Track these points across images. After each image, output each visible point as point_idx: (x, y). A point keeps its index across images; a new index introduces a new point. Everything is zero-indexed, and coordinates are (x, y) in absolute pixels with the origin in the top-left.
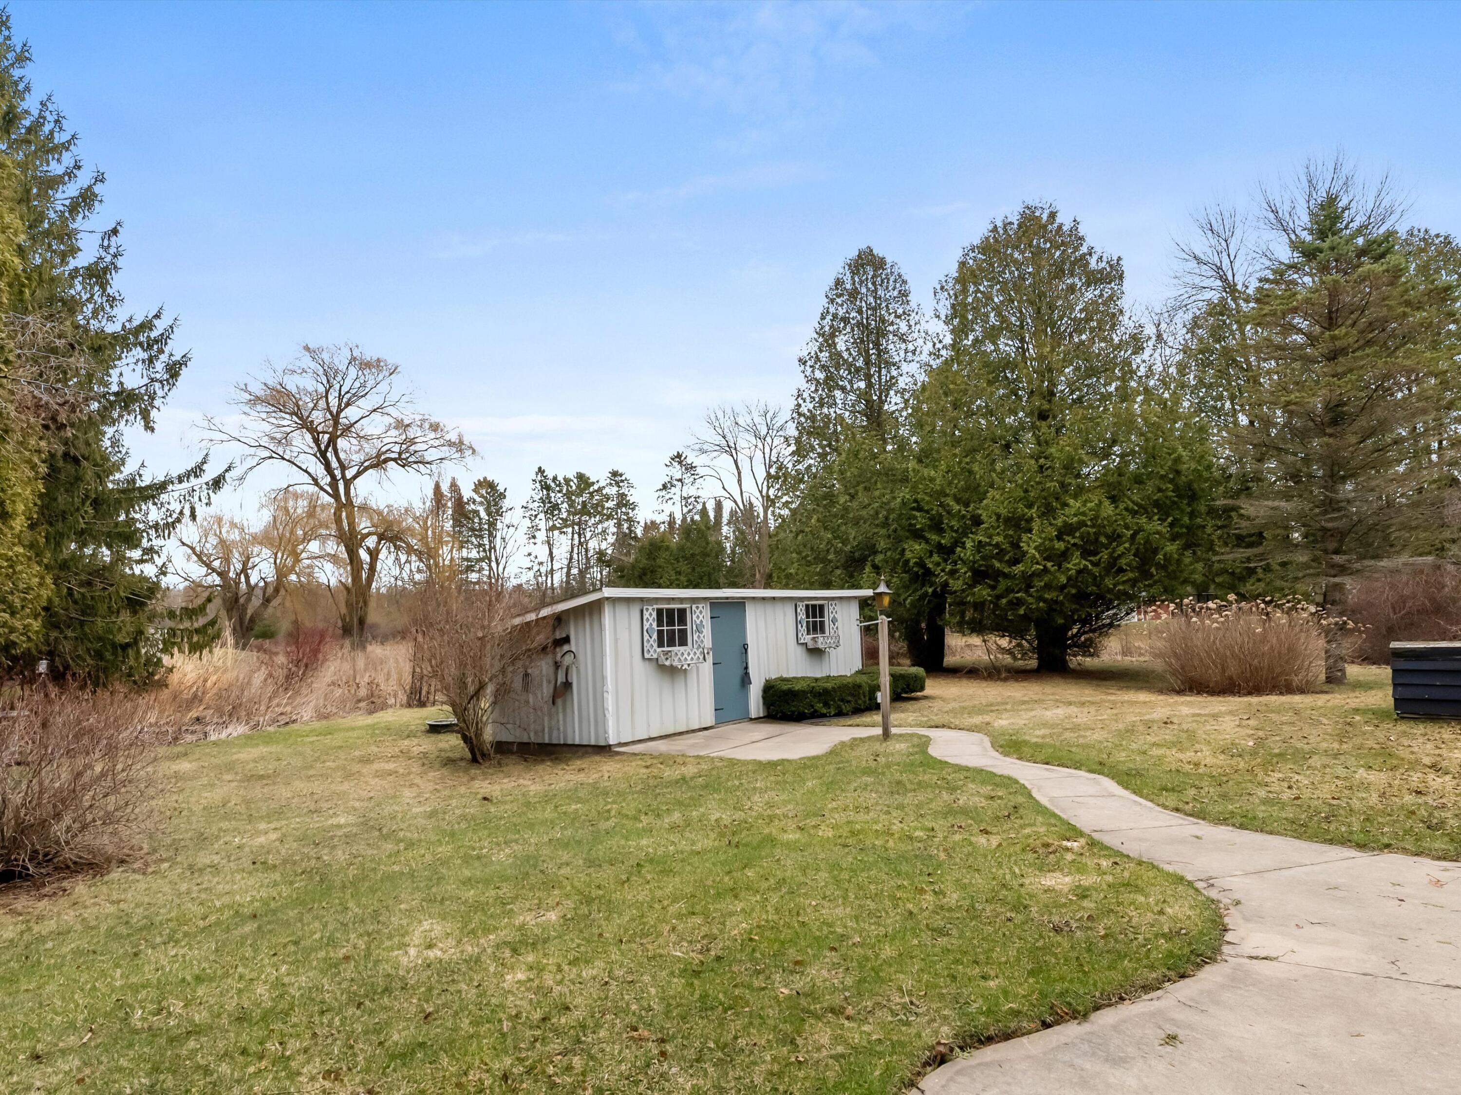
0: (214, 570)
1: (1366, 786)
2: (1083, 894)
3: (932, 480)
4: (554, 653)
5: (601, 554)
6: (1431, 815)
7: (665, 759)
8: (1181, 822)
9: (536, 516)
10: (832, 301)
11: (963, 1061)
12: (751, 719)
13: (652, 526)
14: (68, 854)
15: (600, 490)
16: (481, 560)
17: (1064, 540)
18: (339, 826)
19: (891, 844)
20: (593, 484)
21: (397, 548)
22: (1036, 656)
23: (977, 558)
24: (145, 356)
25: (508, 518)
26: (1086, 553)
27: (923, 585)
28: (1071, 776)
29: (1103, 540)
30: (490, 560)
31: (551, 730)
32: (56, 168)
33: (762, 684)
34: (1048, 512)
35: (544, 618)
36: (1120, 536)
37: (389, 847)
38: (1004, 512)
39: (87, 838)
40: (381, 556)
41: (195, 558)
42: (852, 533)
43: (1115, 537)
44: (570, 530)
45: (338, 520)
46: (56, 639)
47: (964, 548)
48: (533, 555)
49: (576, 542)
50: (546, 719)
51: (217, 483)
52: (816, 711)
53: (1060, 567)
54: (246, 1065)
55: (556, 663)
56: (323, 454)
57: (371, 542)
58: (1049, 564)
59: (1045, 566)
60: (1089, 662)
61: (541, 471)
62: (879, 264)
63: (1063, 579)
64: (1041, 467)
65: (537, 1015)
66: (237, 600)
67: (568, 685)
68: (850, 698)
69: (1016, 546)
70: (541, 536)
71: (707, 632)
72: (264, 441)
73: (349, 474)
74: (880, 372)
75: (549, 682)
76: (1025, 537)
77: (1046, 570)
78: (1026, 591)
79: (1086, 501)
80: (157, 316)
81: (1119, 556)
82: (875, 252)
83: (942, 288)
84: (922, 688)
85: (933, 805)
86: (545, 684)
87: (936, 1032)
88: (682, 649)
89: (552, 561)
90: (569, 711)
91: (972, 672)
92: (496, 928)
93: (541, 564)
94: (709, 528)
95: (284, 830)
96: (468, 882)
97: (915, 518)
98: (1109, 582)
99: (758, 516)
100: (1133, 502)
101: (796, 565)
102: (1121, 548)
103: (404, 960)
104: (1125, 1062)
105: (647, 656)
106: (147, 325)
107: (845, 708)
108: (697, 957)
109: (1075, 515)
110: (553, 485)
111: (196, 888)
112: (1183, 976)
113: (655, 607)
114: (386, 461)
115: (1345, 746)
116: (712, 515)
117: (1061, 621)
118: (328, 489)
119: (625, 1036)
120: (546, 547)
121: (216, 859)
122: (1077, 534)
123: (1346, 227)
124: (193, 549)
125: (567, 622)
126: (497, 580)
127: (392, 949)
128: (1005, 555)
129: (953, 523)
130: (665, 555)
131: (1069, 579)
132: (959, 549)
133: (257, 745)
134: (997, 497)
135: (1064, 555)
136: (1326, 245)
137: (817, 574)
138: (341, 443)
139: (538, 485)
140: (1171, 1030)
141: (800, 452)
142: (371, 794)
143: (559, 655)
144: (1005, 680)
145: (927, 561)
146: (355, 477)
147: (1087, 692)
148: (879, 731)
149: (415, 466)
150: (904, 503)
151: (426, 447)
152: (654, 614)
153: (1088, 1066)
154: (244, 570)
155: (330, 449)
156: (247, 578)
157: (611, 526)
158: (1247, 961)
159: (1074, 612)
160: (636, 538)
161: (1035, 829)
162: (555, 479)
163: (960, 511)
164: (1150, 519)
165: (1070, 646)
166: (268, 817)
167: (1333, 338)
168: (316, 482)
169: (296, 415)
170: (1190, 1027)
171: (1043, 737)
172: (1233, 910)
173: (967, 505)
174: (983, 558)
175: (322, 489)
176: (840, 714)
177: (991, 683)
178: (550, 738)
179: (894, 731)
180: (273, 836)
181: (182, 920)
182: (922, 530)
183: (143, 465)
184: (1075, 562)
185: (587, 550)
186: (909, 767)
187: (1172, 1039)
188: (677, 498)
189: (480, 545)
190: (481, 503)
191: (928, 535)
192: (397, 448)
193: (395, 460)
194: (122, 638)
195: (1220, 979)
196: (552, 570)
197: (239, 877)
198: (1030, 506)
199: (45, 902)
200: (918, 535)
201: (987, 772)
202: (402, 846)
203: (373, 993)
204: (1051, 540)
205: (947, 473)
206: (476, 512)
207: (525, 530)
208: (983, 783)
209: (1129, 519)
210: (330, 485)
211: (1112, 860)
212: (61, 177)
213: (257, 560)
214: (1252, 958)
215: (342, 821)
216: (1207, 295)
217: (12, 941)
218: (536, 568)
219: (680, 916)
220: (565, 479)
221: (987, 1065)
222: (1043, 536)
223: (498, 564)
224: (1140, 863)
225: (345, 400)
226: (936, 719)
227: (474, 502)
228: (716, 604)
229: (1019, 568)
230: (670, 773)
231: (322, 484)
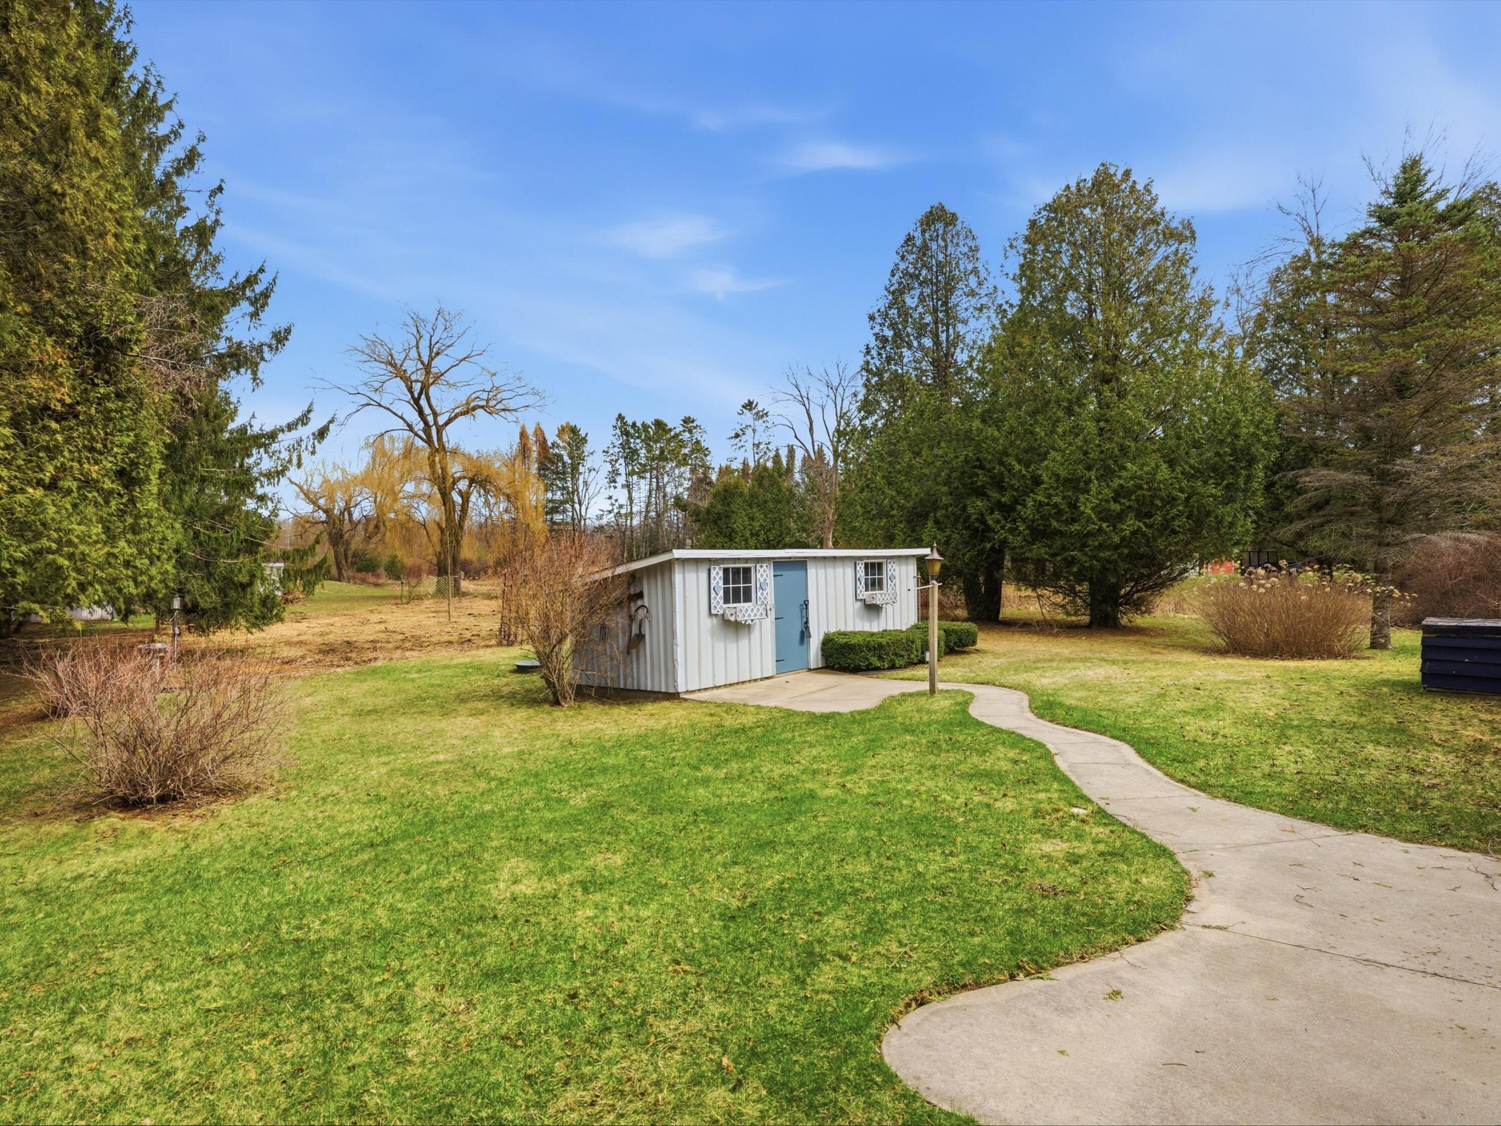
0: (319, 508)
1: (1368, 762)
2: (1074, 859)
3: (995, 440)
4: (629, 608)
5: (678, 499)
6: (1418, 795)
7: (729, 708)
8: (1184, 793)
9: (616, 461)
10: (903, 257)
11: (937, 1005)
12: (810, 670)
13: (725, 471)
14: (214, 781)
15: (677, 435)
16: (566, 502)
17: (1119, 502)
18: (438, 763)
19: (918, 804)
20: (671, 430)
21: (487, 492)
22: (1088, 612)
23: (1037, 517)
24: (252, 309)
25: (589, 462)
26: (1139, 516)
27: (982, 541)
28: (1095, 742)
29: (1159, 503)
30: (573, 502)
31: (625, 679)
32: (163, 129)
33: (821, 638)
34: (1107, 473)
35: (619, 575)
36: (1174, 499)
37: (482, 785)
38: (1063, 473)
39: (230, 769)
40: (473, 498)
41: (302, 496)
42: (915, 490)
43: (1172, 501)
44: (648, 475)
45: (432, 465)
46: (186, 578)
47: (1025, 506)
48: (614, 498)
49: (654, 485)
50: (622, 666)
51: (322, 434)
52: (870, 664)
53: (1115, 528)
54: (373, 975)
55: (630, 616)
56: (417, 401)
57: (463, 485)
58: (1104, 525)
59: (1100, 527)
60: (1140, 620)
61: (620, 418)
62: (951, 220)
63: (1116, 539)
64: (1101, 429)
65: (601, 947)
66: (342, 536)
67: (641, 637)
68: (903, 653)
69: (1073, 506)
70: (621, 480)
71: (770, 590)
72: (363, 389)
73: (442, 420)
74: (948, 330)
75: (624, 634)
76: (1082, 498)
77: (1100, 530)
78: (1081, 550)
79: (1143, 465)
80: (261, 270)
81: (1173, 518)
82: (946, 208)
83: (1011, 246)
84: (974, 643)
85: (961, 767)
86: (620, 635)
87: (920, 981)
88: (746, 605)
89: (631, 503)
90: (642, 659)
91: (1024, 626)
92: (570, 868)
93: (621, 506)
94: (780, 476)
95: (392, 765)
96: (549, 825)
97: (977, 475)
98: (1161, 543)
99: (828, 464)
100: (1190, 466)
101: (860, 519)
102: (1175, 511)
103: (495, 893)
104: (1071, 1012)
105: (713, 612)
106: (251, 281)
107: (898, 663)
108: (735, 903)
109: (1132, 478)
110: (632, 431)
111: (320, 815)
112: (1140, 940)
113: (722, 566)
114: (474, 409)
115: (1363, 720)
116: (784, 461)
117: (1113, 580)
118: (422, 434)
119: (670, 968)
120: (626, 491)
121: (336, 789)
122: (1133, 497)
123: (1428, 191)
124: (301, 488)
125: (641, 580)
126: (580, 522)
127: (485, 882)
128: (1062, 515)
129: (1014, 482)
130: (739, 501)
131: (1123, 539)
132: (1019, 507)
133: (365, 680)
134: (1058, 458)
135: (1120, 517)
136: (1405, 210)
137: (882, 528)
138: (433, 391)
139: (618, 431)
140: (1116, 986)
141: (867, 407)
142: (466, 733)
143: (633, 609)
144: (1057, 635)
145: (988, 518)
146: (446, 424)
147: (1133, 650)
148: (925, 686)
149: (502, 413)
150: (966, 461)
151: (513, 394)
152: (721, 574)
153: (1040, 1013)
154: (348, 509)
155: (423, 397)
156: (350, 515)
157: (686, 471)
158: (1200, 929)
159: (1126, 571)
160: (710, 483)
161: (1049, 795)
162: (634, 425)
163: (1020, 471)
164: (1205, 483)
165: (1121, 605)
166: (379, 751)
167: (1404, 307)
168: (410, 428)
169: (391, 364)
170: (1133, 985)
171: (1080, 699)
172: (1203, 882)
173: (1027, 466)
174: (1042, 518)
175: (416, 434)
176: (893, 667)
177: (1043, 639)
178: (625, 683)
179: (940, 686)
180: (383, 770)
181: (311, 844)
182: (983, 487)
183: (253, 416)
184: (1130, 524)
185: (665, 496)
186: (947, 726)
187: (1116, 993)
188: (749, 446)
189: (564, 488)
190: (564, 448)
191: (990, 493)
192: (484, 396)
193: (482, 407)
194: (243, 578)
195: (1172, 945)
196: (631, 513)
197: (356, 807)
198: (1089, 468)
199: (198, 822)
200: (980, 492)
201: (1018, 735)
202: (493, 784)
203: (469, 920)
204: (1107, 501)
205: (1010, 434)
206: (560, 457)
207: (606, 474)
208: (1013, 746)
209: (1184, 483)
210: (424, 431)
211: (1110, 828)
212: (168, 136)
213: (359, 499)
214: (1205, 927)
215: (441, 757)
216: (1289, 246)
217: (175, 855)
218: (616, 511)
219: (725, 865)
220: (644, 425)
221: (957, 1008)
222: (1100, 497)
223: (580, 504)
224: (1133, 832)
225: (435, 350)
226: (983, 677)
227: (558, 446)
228: (779, 564)
229: (1076, 527)
230: (730, 721)
231: (416, 429)
